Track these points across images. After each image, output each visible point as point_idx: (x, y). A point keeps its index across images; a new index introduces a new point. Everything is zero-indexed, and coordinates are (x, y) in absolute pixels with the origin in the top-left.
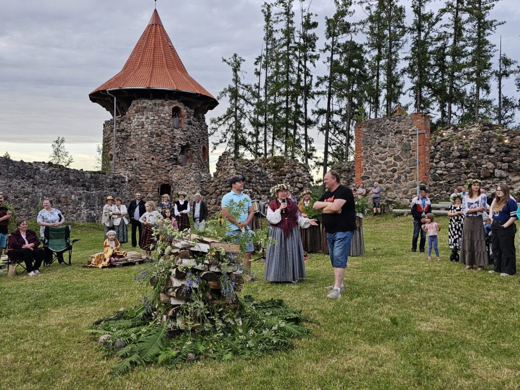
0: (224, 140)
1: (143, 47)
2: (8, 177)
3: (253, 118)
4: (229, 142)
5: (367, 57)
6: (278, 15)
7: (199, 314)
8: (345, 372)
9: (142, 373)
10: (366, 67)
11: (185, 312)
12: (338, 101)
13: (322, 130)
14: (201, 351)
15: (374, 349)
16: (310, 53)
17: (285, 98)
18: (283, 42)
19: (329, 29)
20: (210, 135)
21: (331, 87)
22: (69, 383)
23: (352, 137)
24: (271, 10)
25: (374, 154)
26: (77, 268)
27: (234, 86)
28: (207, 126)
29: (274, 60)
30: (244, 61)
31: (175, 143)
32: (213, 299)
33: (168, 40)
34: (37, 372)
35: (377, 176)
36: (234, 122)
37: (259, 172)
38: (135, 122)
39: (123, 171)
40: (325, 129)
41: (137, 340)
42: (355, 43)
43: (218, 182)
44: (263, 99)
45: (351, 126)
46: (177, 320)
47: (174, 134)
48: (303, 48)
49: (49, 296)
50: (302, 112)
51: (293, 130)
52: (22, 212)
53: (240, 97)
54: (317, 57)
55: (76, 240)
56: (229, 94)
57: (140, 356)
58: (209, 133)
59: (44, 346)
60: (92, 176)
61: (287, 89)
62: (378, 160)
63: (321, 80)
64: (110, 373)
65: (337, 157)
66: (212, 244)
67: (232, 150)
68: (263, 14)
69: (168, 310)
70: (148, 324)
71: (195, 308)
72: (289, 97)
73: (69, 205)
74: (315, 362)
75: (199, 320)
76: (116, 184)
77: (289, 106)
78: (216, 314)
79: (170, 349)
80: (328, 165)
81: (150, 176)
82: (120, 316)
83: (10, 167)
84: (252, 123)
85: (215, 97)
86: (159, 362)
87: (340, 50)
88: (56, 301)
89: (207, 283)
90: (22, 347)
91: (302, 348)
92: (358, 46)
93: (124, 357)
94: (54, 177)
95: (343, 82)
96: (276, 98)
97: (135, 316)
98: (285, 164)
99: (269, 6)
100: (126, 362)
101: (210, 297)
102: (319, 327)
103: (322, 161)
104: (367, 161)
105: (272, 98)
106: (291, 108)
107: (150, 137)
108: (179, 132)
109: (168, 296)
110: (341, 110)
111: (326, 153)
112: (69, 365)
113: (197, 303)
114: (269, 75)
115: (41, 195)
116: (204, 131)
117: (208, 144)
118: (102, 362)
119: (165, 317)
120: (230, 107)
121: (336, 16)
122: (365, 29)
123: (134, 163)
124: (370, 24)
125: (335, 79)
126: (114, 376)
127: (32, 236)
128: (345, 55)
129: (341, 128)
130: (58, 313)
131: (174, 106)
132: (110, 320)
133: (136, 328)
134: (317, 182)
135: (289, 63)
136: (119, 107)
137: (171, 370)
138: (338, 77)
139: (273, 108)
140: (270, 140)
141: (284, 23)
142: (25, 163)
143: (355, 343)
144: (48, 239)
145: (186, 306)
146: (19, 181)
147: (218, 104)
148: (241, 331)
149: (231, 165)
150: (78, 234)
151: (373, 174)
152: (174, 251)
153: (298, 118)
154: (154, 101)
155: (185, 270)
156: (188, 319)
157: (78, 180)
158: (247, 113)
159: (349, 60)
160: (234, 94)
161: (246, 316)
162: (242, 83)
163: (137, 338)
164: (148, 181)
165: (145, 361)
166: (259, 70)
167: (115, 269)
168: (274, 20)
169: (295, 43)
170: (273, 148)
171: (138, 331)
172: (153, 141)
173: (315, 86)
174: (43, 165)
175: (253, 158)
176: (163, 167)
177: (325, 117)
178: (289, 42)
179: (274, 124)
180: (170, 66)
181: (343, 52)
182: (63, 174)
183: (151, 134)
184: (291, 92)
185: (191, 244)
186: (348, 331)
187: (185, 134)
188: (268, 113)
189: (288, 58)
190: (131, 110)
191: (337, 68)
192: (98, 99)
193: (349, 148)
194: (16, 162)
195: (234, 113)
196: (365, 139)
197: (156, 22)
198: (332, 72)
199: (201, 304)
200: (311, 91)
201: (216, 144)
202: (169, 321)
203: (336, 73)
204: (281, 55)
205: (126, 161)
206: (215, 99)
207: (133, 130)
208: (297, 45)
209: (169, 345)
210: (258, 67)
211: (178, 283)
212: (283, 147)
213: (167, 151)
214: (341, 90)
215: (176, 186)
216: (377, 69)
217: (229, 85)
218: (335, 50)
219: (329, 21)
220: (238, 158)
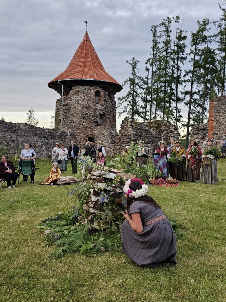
0: (125, 111)
1: (79, 54)
2: (3, 131)
3: (144, 97)
4: (129, 112)
5: (218, 57)
6: (161, 33)
7: (108, 219)
8: (211, 268)
9: (69, 259)
10: (217, 64)
11: (99, 218)
12: (198, 86)
13: (186, 104)
14: (110, 246)
16: (181, 55)
17: (163, 85)
18: (164, 49)
19: (193, 40)
20: (117, 107)
21: (193, 77)
22: (22, 263)
23: (206, 109)
24: (157, 30)
25: (221, 119)
26: (37, 185)
27: (133, 77)
28: (116, 102)
29: (158, 61)
30: (139, 62)
31: (97, 112)
32: (118, 210)
33: (94, 50)
35: (223, 133)
36: (132, 100)
37: (146, 130)
38: (74, 99)
39: (66, 129)
40: (189, 103)
41: (68, 234)
42: (210, 48)
43: (121, 136)
44: (150, 85)
45: (205, 101)
46: (94, 223)
47: (96, 107)
48: (177, 53)
49: (18, 202)
50: (174, 93)
51: (168, 104)
52: (11, 151)
53: (136, 84)
54: (185, 58)
55: (37, 169)
56: (129, 82)
57: (69, 246)
58: (117, 106)
59: (10, 235)
60: (49, 131)
61: (165, 79)
62: (224, 122)
63: (187, 73)
64: (49, 257)
65: (196, 121)
66: (118, 173)
67: (130, 117)
68: (151, 32)
69: (88, 216)
70: (76, 224)
71: (106, 216)
72: (167, 84)
73: (37, 148)
74: (189, 258)
75: (108, 223)
76: (63, 137)
77: (166, 89)
78: (120, 220)
79: (89, 242)
80: (190, 126)
81: (82, 132)
82: (59, 218)
83: (4, 126)
84: (143, 100)
86: (82, 251)
87: (200, 53)
88: (22, 205)
89: (114, 199)
92: (212, 51)
93: (59, 246)
94: (28, 132)
95: (201, 74)
96: (159, 84)
97: (68, 218)
98: (163, 125)
99: (155, 27)
100: (60, 250)
101: (116, 209)
102: (189, 232)
103: (186, 124)
104: (217, 123)
105: (156, 84)
106: (167, 90)
107: (82, 109)
108: (99, 106)
109: (88, 207)
110: (199, 92)
111: (189, 118)
112: (24, 249)
113: (107, 212)
114: (154, 70)
115: (21, 142)
116: (114, 105)
117: (116, 113)
118: (45, 248)
119: (86, 220)
120: (129, 90)
121: (198, 32)
122: (217, 39)
123: (73, 124)
124: (220, 36)
125: (196, 72)
126: (52, 259)
127: (11, 165)
128: (203, 57)
129: (199, 103)
130: (22, 213)
131: (97, 90)
132: (52, 220)
133: (67, 227)
134: (183, 137)
135: (167, 62)
136: (65, 91)
137: (89, 257)
138: (198, 71)
139: (157, 91)
140: (154, 111)
141: (165, 37)
142: (13, 123)
144: (22, 167)
145: (100, 214)
146: (9, 134)
147: (123, 88)
149: (129, 125)
150: (41, 165)
151: (220, 131)
152: (93, 177)
153: (172, 97)
154: (85, 87)
155: (99, 190)
156: (101, 223)
157: (42, 134)
158: (140, 94)
159: (206, 61)
160: (133, 82)
162: (137, 76)
163: (68, 233)
164: (81, 135)
165: (72, 250)
166: (148, 67)
167: (59, 186)
168: (158, 36)
169: (171, 50)
170: (155, 115)
171: (69, 229)
172: (84, 111)
173: (184, 77)
174: (22, 124)
175: (143, 121)
176: (90, 127)
177: (189, 96)
178: (167, 49)
179: (156, 100)
180: (95, 66)
181: (202, 55)
182: (33, 130)
183: (83, 107)
184: (168, 80)
185: (104, 173)
186: (210, 237)
187: (102, 107)
188: (153, 94)
189: (167, 59)
190: (72, 93)
191: (197, 65)
192: (53, 87)
193: (204, 116)
194: (7, 123)
195: (132, 94)
196: (215, 109)
197: (87, 39)
198: (194, 68)
199: (110, 213)
200: (181, 80)
201: (121, 113)
202: (89, 223)
203: (197, 68)
204: (162, 57)
205: (68, 123)
206: (121, 86)
207: (73, 105)
208: (172, 51)
209: (88, 240)
210: (148, 66)
211: (95, 198)
212: (162, 115)
213: (92, 117)
214: (200, 78)
215: (97, 138)
216: (223, 64)
217: (130, 77)
218: (196, 54)
219: (193, 35)
220: (134, 121)
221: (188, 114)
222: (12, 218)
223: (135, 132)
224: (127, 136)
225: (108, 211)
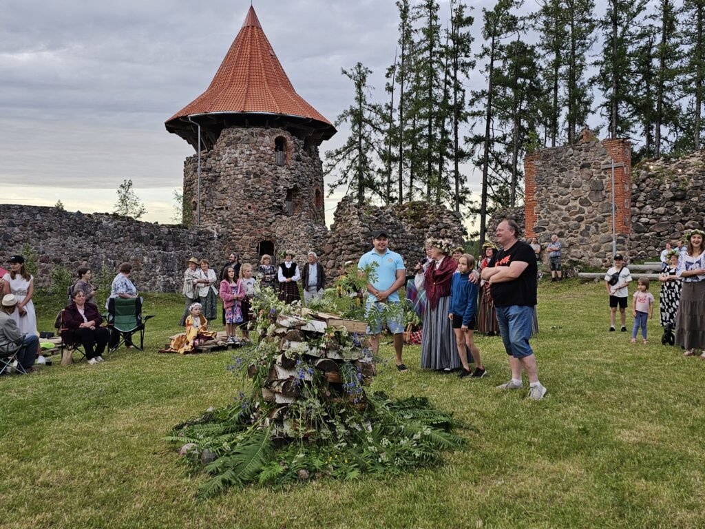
0: (343, 181)
1: (236, 57)
2: (61, 233)
3: (384, 151)
4: (352, 184)
5: (541, 63)
6: (417, 10)
8: (516, 499)
9: (238, 496)
10: (540, 76)
11: (294, 413)
12: (501, 124)
13: (478, 164)
14: (317, 467)
15: (555, 467)
16: (462, 58)
17: (426, 122)
18: (424, 45)
19: (487, 26)
20: (325, 174)
21: (490, 105)
22: (142, 509)
23: (520, 174)
24: (409, 3)
25: (552, 197)
26: (151, 354)
27: (358, 107)
28: (322, 162)
29: (413, 71)
30: (371, 72)
31: (279, 185)
32: (333, 396)
33: (269, 47)
34: (100, 492)
35: (556, 228)
36: (357, 156)
37: (392, 223)
38: (225, 158)
39: (210, 224)
40: (483, 162)
41: (232, 450)
42: (523, 44)
43: (337, 237)
44: (397, 123)
45: (519, 158)
46: (284, 425)
47: (278, 173)
48: (453, 53)
49: (114, 391)
50: (451, 141)
51: (438, 166)
53: (366, 121)
54: (472, 65)
55: (150, 317)
56: (350, 118)
57: (235, 473)
58: (324, 171)
59: (109, 459)
60: (169, 231)
61: (430, 109)
62: (557, 205)
63: (477, 97)
64: (196, 496)
65: (500, 202)
66: (330, 321)
67: (355, 195)
68: (398, 8)
69: (272, 411)
70: (246, 429)
71: (308, 409)
73: (141, 270)
74: (474, 483)
75: (314, 424)
76: (202, 242)
77: (433, 133)
78: (336, 416)
79: (275, 463)
80: (487, 213)
81: (246, 230)
82: (209, 419)
83: (64, 221)
84: (382, 157)
85: (333, 123)
86: (261, 481)
87: (503, 54)
88: (124, 397)
89: (324, 374)
90: (80, 459)
91: (456, 464)
92: (529, 48)
93: (214, 473)
94: (120, 233)
95: (507, 98)
96: (416, 122)
97: (229, 419)
98: (428, 212)
100: (217, 481)
101: (328, 394)
102: (477, 435)
103: (478, 207)
104: (542, 207)
105: (410, 122)
106: (435, 135)
107: (246, 179)
108: (284, 171)
109: (272, 392)
110: (504, 137)
111: (485, 196)
112: (142, 484)
113: (310, 402)
114: (405, 91)
115: (104, 257)
116: (317, 169)
117: (323, 186)
118: (185, 480)
119: (267, 420)
120: (351, 135)
121: (497, 8)
122: (537, 24)
123: (225, 213)
124: (544, 18)
125: (497, 95)
126: (201, 499)
127: (92, 311)
128: (510, 61)
129: (506, 161)
130: (127, 413)
131: (278, 135)
132: (196, 423)
133: (229, 435)
134: (472, 236)
135: (432, 74)
136: (204, 139)
137: (276, 492)
138: (501, 92)
139: (412, 136)
140: (407, 180)
141: (426, 19)
142: (84, 215)
143: (529, 458)
144: (114, 316)
145: (297, 406)
146: (76, 239)
147: (336, 131)
148: (370, 439)
149: (354, 214)
150: (152, 308)
151: (551, 224)
152: (280, 331)
153: (445, 148)
154: (250, 130)
155: (294, 356)
156: (299, 423)
157: (152, 237)
158: (375, 144)
159: (515, 69)
160: (358, 118)
161: (378, 420)
162: (368, 103)
163: (231, 448)
164: (244, 237)
165: (242, 480)
166: (391, 85)
167: (201, 355)
168: (412, 16)
169: (441, 46)
170: (411, 190)
171: (233, 439)
172: (250, 183)
173: (469, 104)
174: (107, 217)
175: (384, 204)
176: (263, 218)
177: (483, 146)
178: (432, 45)
179: (412, 157)
180: (272, 82)
181: (508, 57)
182: (133, 228)
183: (247, 174)
184: (436, 113)
185: (301, 322)
186: (518, 442)
187: (292, 173)
188: (404, 143)
189: (431, 66)
190: (221, 142)
191: (499, 79)
192: (177, 129)
193: (516, 189)
194: (71, 214)
195: (358, 144)
196: (538, 176)
197: (253, 23)
198: (492, 85)
199: (316, 403)
200: (464, 112)
201: (334, 186)
202: (273, 425)
203: (497, 87)
204: (422, 63)
205: (214, 211)
206: (331, 126)
207: (224, 169)
208: (444, 49)
209: (273, 459)
210: (390, 81)
211: (285, 374)
212: (425, 189)
213: (268, 196)
214: (505, 109)
215: (281, 244)
216: (554, 78)
217: (351, 106)
218: (496, 55)
219: (488, 15)
220: (364, 204)
221: (481, 186)
222: (107, 425)
223: (366, 229)
224: (350, 237)
225: (312, 400)
